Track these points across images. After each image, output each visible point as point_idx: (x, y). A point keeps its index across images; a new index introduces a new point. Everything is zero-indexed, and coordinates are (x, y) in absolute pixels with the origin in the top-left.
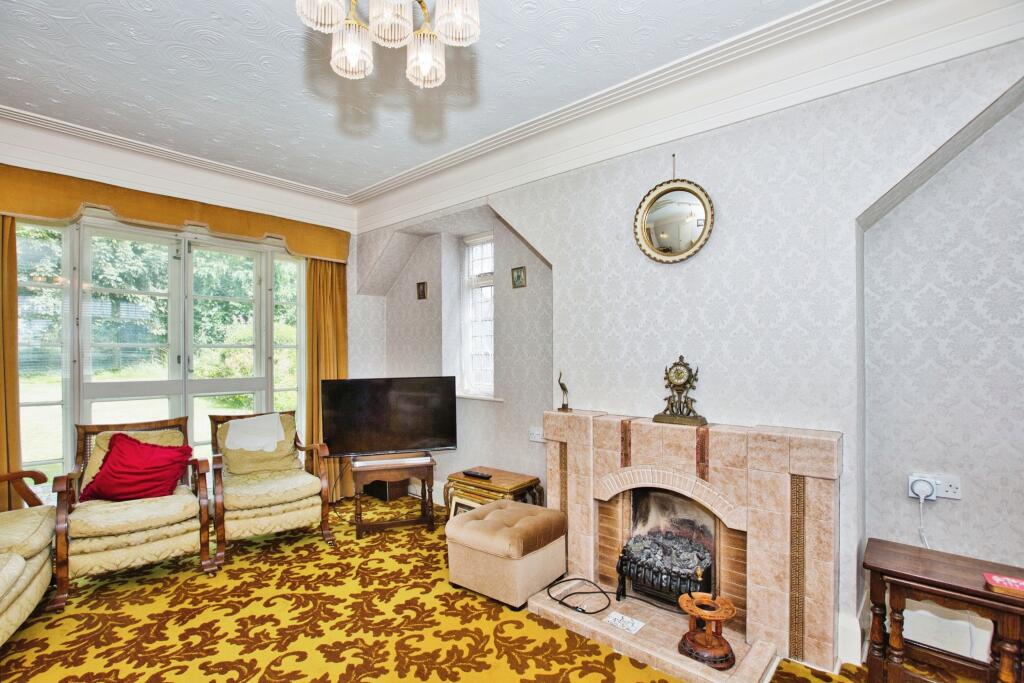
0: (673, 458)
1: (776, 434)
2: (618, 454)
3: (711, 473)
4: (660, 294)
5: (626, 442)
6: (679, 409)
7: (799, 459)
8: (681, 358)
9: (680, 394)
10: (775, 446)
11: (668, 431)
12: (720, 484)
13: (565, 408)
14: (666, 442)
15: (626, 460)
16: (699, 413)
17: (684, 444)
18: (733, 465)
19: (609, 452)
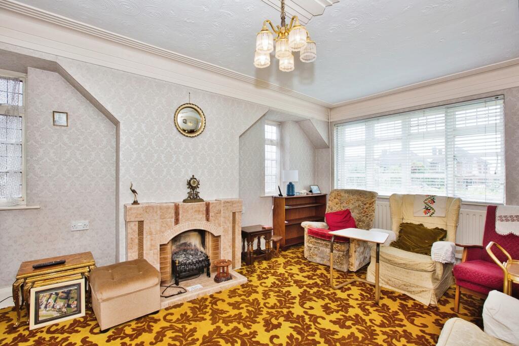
0: (197, 216)
1: (228, 200)
2: (173, 220)
3: (211, 218)
4: (182, 148)
5: (177, 213)
6: (193, 197)
7: (235, 207)
8: (193, 176)
9: (193, 190)
10: (229, 204)
11: (196, 206)
12: (213, 222)
13: (135, 203)
14: (194, 210)
15: (177, 221)
16: (201, 197)
17: (201, 209)
18: (217, 213)
19: (169, 220)
